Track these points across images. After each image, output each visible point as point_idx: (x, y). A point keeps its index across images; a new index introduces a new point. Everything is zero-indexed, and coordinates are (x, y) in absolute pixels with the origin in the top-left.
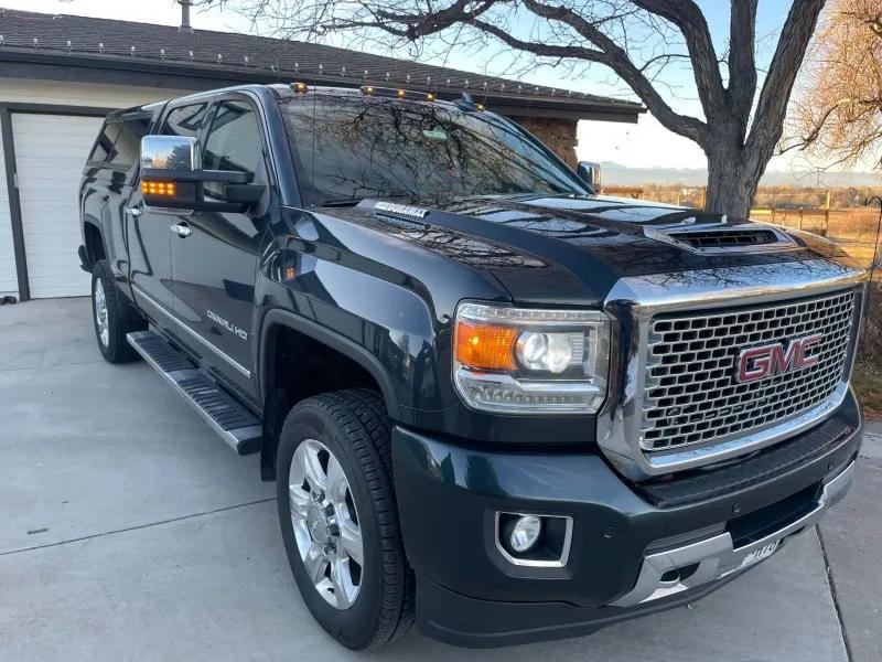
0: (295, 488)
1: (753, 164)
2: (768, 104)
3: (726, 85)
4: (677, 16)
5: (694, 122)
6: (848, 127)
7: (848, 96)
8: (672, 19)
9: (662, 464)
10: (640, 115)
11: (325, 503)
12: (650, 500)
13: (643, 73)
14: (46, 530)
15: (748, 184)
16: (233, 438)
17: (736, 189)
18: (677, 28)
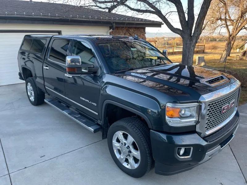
0: (114, 141)
1: (194, 41)
2: (198, 25)
3: (187, 20)
4: (174, 2)
5: (179, 30)
6: (212, 25)
7: (212, 17)
8: (173, 2)
9: (208, 133)
10: (162, 25)
11: (127, 146)
12: (206, 141)
13: (166, 17)
14: (45, 156)
15: (193, 46)
16: (92, 129)
17: (190, 47)
18: (174, 5)
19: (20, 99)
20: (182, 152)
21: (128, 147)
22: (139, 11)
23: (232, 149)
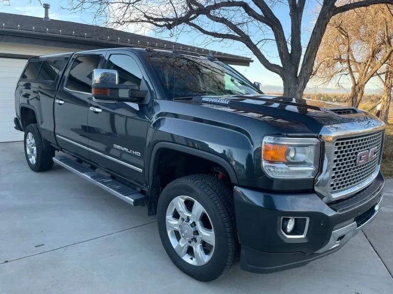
0: (169, 217)
1: (302, 84)
2: (307, 60)
3: (290, 52)
4: (271, 24)
5: (278, 66)
6: (327, 69)
7: (328, 57)
8: (268, 24)
9: (336, 196)
10: (250, 63)
11: (191, 222)
12: (335, 210)
13: (257, 46)
14: (43, 245)
15: (300, 92)
16: (130, 200)
17: (295, 93)
18: (271, 28)
19: (12, 162)
20: (290, 226)
21: (194, 224)
22: (215, 35)
23: (372, 242)
